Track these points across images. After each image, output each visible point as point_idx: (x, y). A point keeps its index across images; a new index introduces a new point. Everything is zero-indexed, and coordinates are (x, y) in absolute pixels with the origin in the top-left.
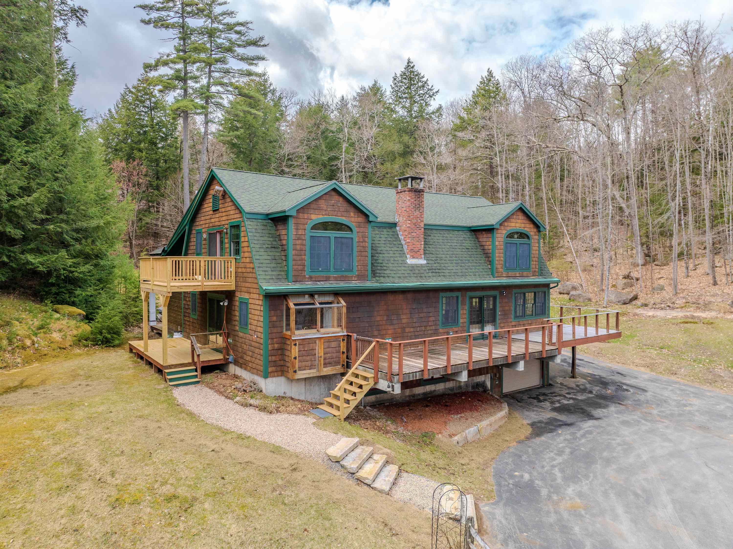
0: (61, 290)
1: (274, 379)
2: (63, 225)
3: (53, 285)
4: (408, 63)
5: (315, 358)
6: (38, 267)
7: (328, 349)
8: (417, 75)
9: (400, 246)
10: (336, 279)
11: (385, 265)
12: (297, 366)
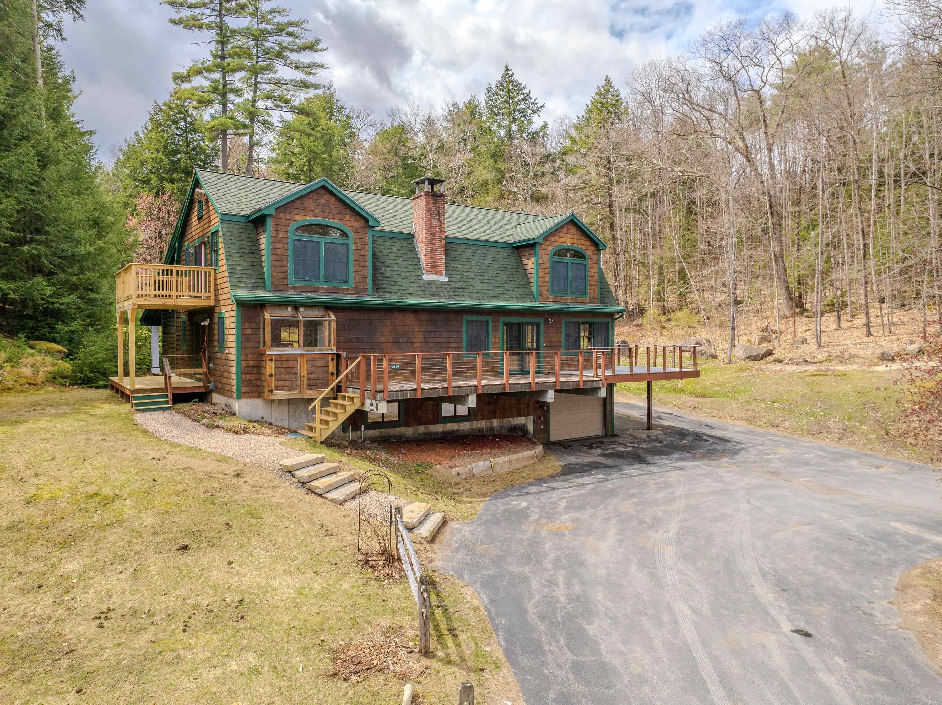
0: (39, 324)
1: (249, 401)
2: (41, 247)
3: (30, 317)
4: (506, 71)
5: (296, 378)
6: (10, 294)
7: (313, 369)
8: (516, 86)
9: (416, 260)
10: (327, 291)
11: (393, 279)
12: (273, 385)
